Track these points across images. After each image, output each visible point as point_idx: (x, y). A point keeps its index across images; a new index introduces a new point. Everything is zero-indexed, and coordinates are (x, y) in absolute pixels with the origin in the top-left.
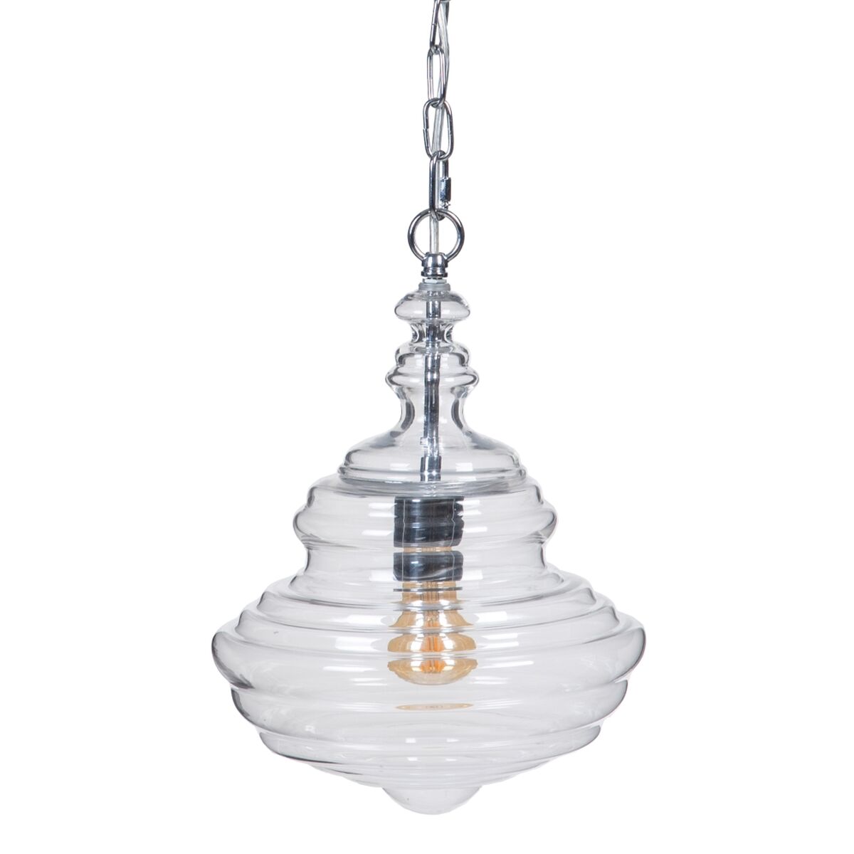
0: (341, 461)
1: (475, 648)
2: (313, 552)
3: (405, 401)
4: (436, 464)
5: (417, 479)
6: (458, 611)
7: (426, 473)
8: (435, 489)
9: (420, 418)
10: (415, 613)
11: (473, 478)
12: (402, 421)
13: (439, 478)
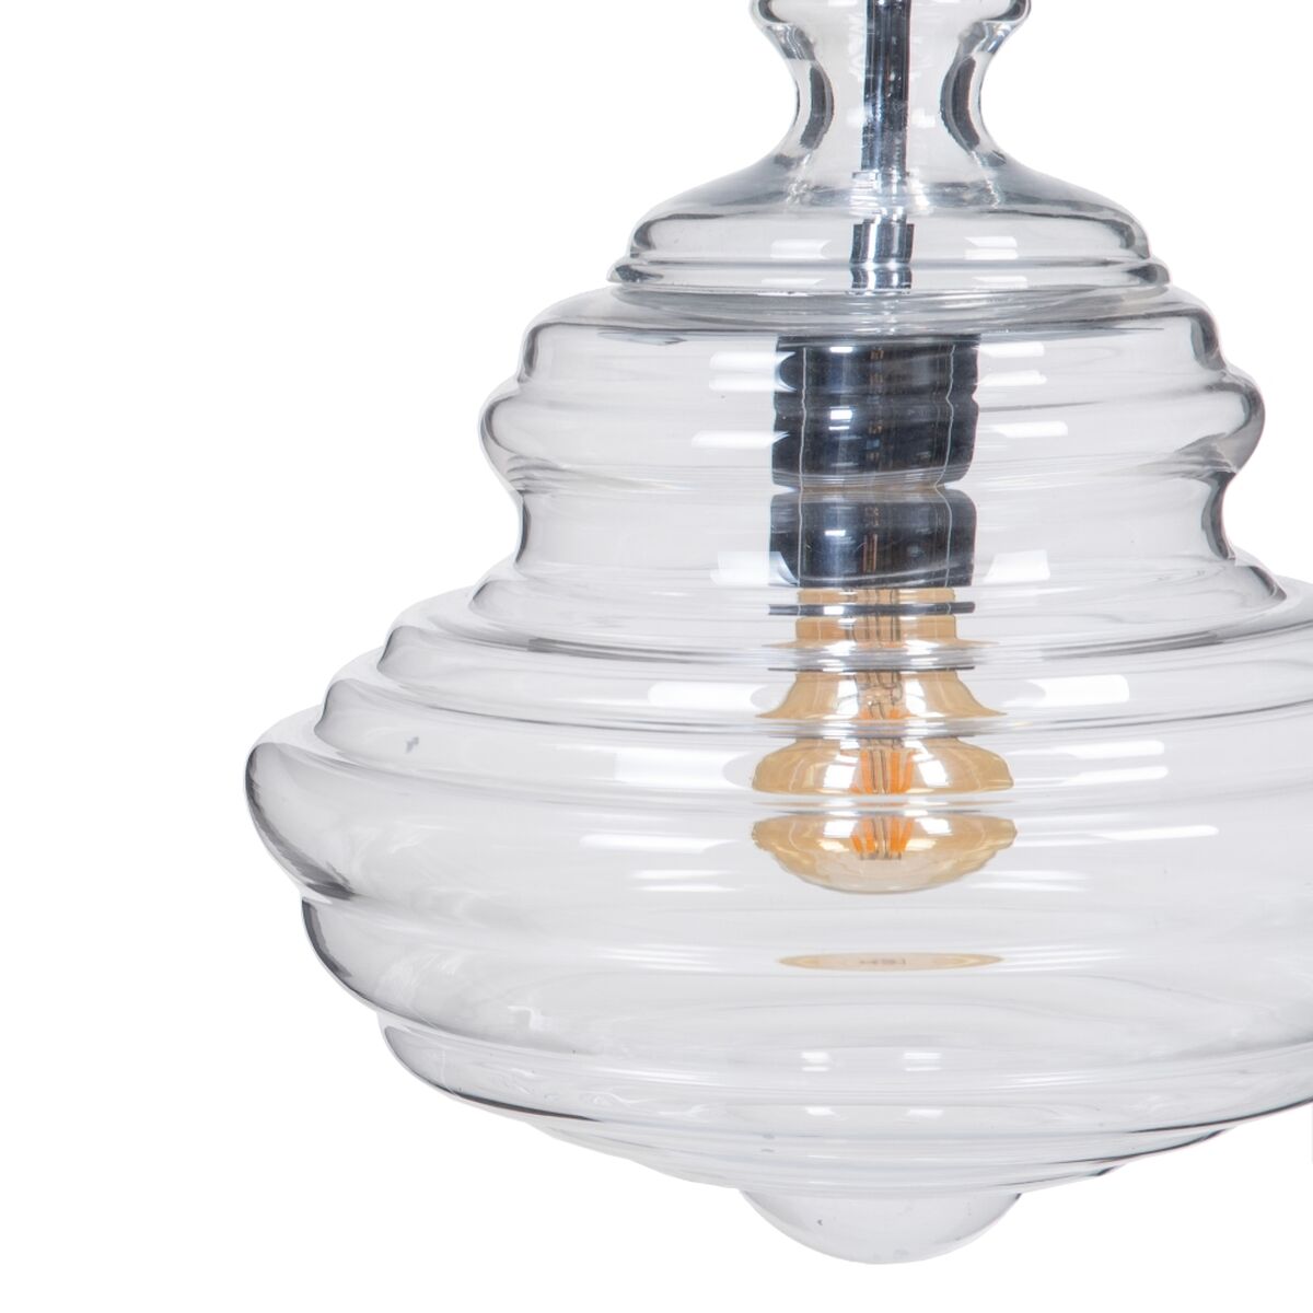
0: (619, 249)
1: (1012, 784)
2: (538, 504)
3: (807, 66)
4: (900, 241)
5: (842, 281)
6: (962, 675)
7: (870, 266)
8: (893, 312)
9: (853, 114)
10: (835, 678)
11: (1019, 281)
12: (801, 129)
13: (906, 277)
